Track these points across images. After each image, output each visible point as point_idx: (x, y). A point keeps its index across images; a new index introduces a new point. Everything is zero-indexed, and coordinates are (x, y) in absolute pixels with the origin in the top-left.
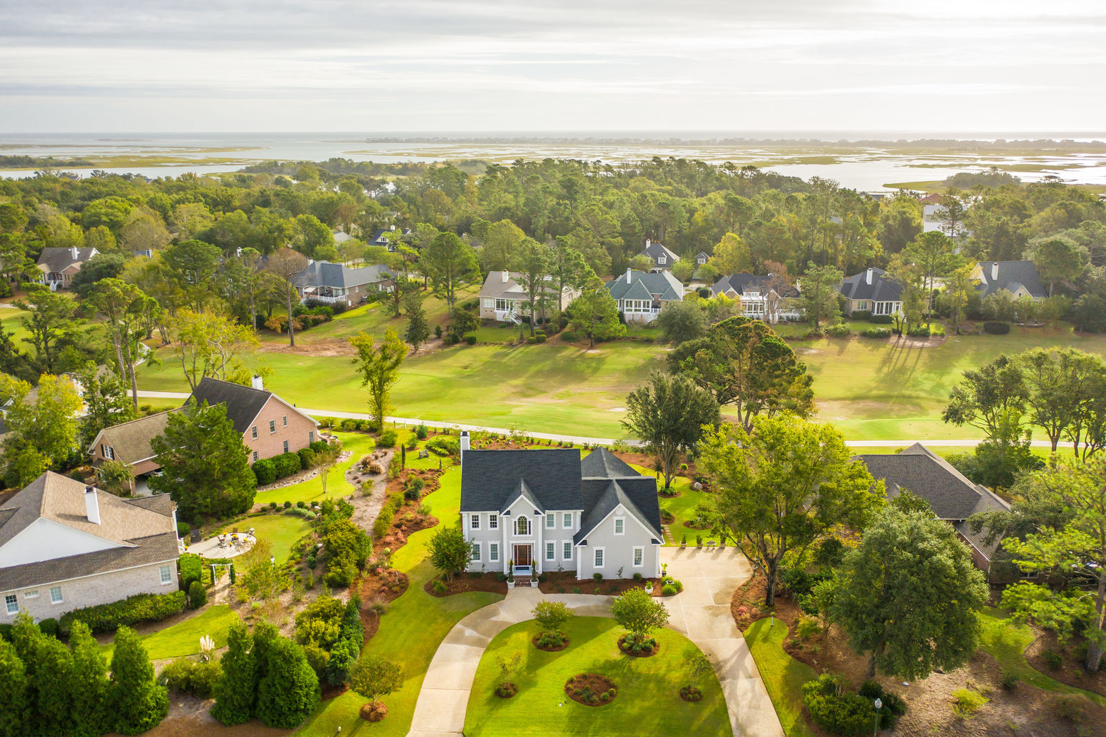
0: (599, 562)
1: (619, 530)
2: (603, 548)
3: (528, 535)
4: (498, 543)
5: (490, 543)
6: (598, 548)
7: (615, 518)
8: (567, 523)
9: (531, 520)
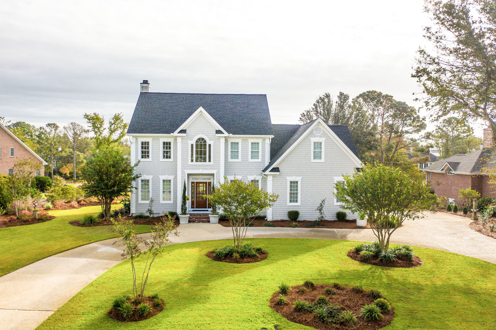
0: (294, 197)
1: (317, 156)
2: (298, 179)
3: (207, 163)
4: (171, 178)
5: (163, 177)
6: (293, 179)
7: (313, 140)
8: (255, 154)
9: (212, 143)
